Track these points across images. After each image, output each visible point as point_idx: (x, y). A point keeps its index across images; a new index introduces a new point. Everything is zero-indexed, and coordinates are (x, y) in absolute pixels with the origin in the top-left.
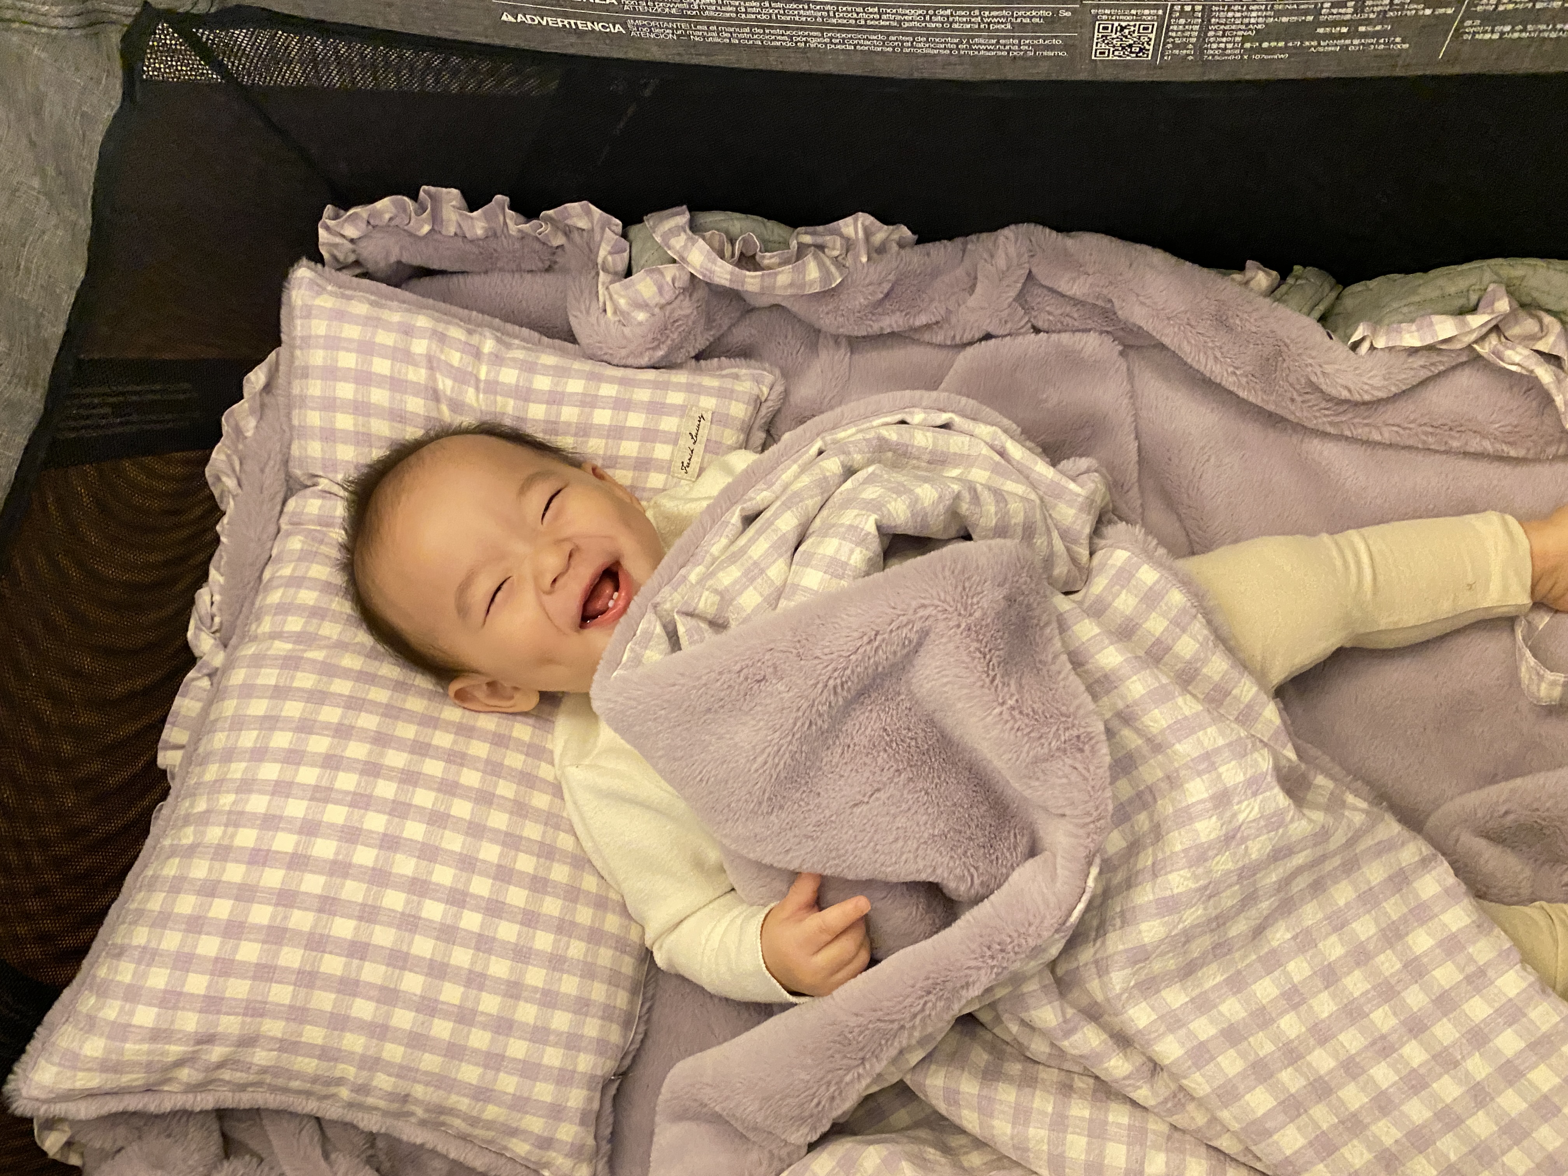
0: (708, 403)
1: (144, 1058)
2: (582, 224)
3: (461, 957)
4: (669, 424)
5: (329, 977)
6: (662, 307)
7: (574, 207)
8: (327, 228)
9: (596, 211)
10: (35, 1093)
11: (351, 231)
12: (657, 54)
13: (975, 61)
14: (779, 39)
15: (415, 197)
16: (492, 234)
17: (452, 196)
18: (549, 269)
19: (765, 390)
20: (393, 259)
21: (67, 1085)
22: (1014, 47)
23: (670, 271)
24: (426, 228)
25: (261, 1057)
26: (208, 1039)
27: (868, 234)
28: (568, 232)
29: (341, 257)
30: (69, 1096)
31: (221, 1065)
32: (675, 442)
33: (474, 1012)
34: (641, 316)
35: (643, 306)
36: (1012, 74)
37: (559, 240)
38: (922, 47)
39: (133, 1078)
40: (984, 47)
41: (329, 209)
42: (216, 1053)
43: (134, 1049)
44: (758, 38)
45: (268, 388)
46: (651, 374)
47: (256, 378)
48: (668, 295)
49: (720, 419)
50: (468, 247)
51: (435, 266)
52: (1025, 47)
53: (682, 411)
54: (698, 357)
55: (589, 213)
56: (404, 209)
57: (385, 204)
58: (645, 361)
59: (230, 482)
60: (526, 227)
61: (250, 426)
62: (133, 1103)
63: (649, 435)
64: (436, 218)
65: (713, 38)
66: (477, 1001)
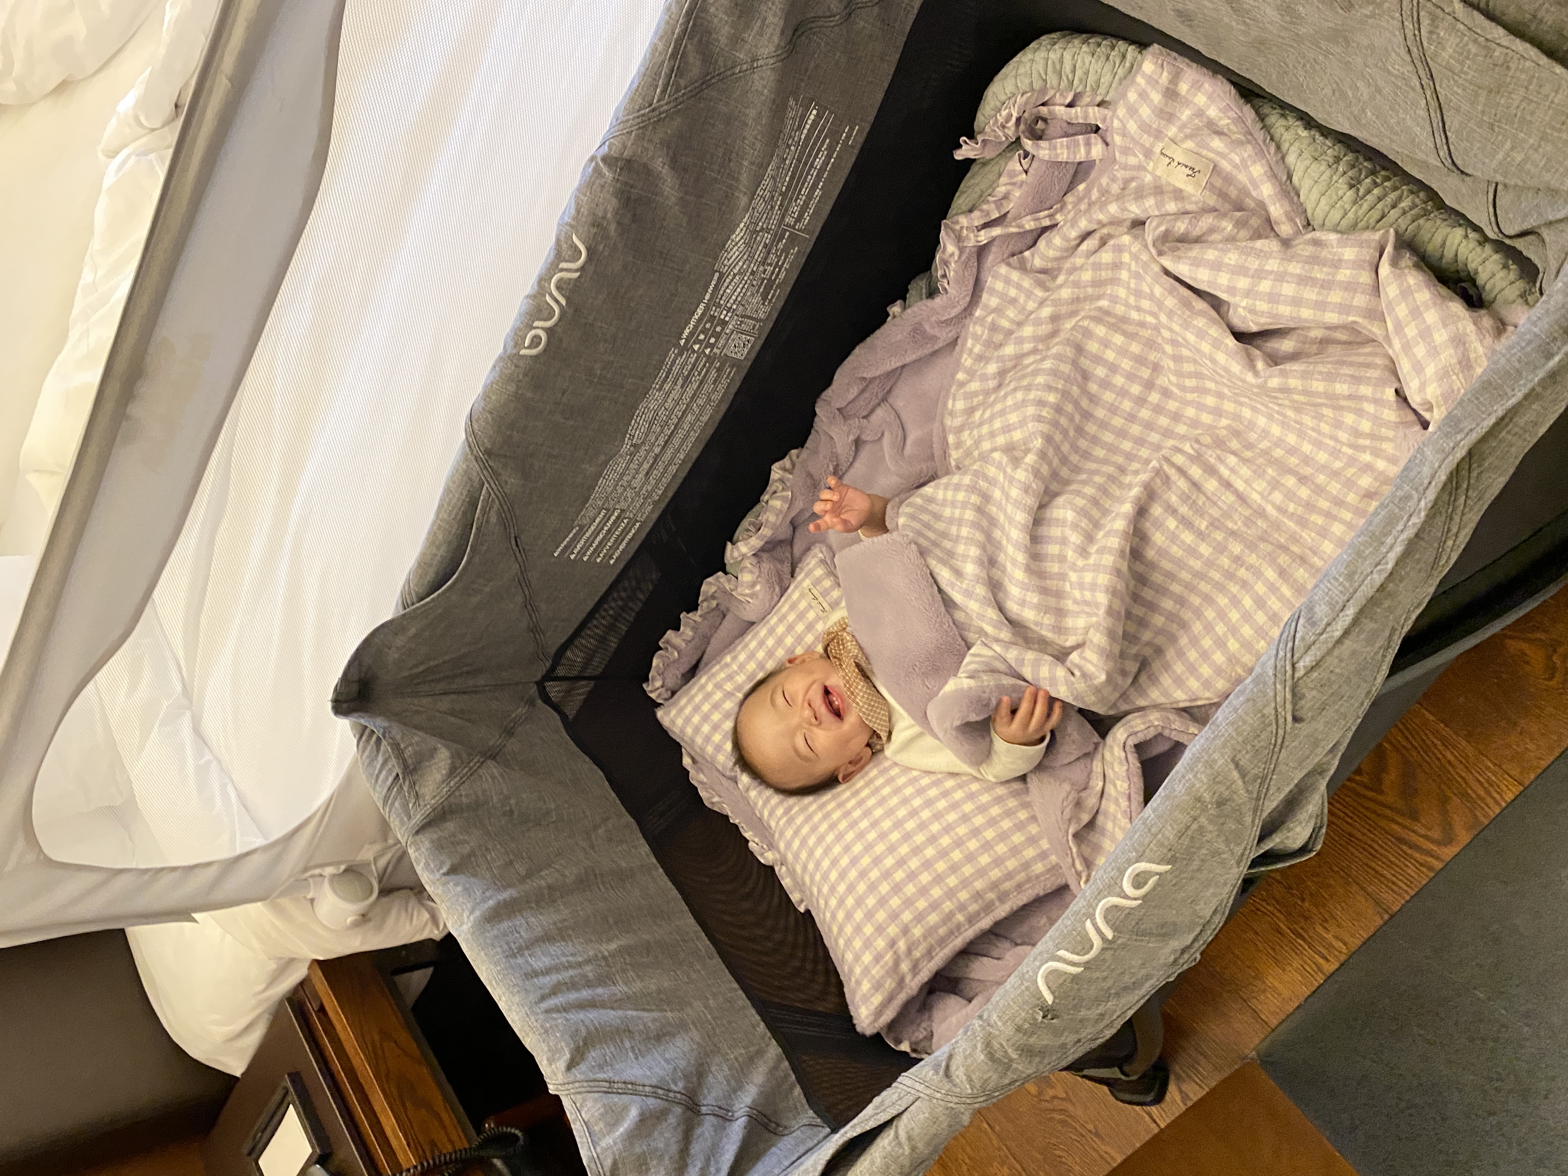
0: (807, 583)
1: (883, 972)
2: (714, 589)
3: (935, 827)
4: (803, 605)
5: (902, 881)
6: (759, 576)
7: (704, 588)
8: (651, 692)
9: (710, 579)
10: (867, 1022)
11: (658, 684)
12: (655, 516)
13: (721, 401)
14: (673, 469)
15: (661, 649)
16: (694, 629)
17: (670, 634)
18: (724, 616)
19: (821, 555)
20: (679, 676)
21: (872, 1008)
22: (722, 387)
23: (747, 563)
24: (676, 654)
25: (917, 932)
26: (892, 944)
27: (784, 469)
28: (713, 597)
29: (666, 696)
30: (879, 1012)
31: (909, 951)
32: (811, 607)
33: (960, 838)
34: (758, 588)
35: (753, 585)
36: (733, 390)
37: (714, 603)
38: (705, 418)
39: (890, 984)
40: (716, 397)
41: (644, 686)
42: (902, 945)
43: (877, 971)
44: (669, 477)
45: (694, 761)
46: (783, 599)
47: (686, 761)
48: (756, 570)
49: (817, 582)
50: (694, 643)
51: (694, 662)
52: (725, 382)
53: (802, 596)
54: (792, 576)
55: (710, 583)
56: (662, 656)
57: (655, 662)
58: (776, 598)
59: (716, 799)
60: (699, 612)
61: (702, 777)
62: (902, 998)
63: (801, 616)
64: (675, 647)
65: (660, 492)
66: (957, 834)
